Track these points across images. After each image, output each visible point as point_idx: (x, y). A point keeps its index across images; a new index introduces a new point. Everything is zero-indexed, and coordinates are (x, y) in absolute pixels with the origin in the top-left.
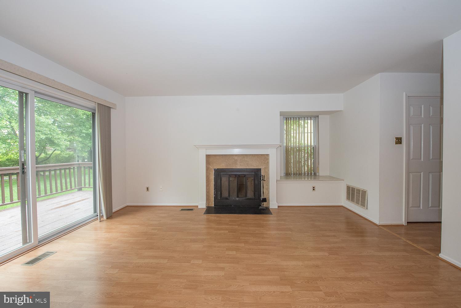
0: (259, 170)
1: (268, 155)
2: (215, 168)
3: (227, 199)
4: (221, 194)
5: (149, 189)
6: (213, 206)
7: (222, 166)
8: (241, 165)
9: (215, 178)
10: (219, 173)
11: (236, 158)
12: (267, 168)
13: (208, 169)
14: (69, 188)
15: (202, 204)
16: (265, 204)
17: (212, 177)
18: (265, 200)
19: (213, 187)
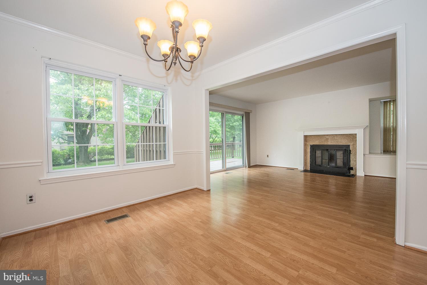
0: (349, 146)
1: (356, 134)
2: (311, 144)
3: (320, 166)
4: (315, 162)
5: (269, 156)
6: (309, 169)
7: (317, 143)
8: (331, 142)
9: (310, 151)
10: (314, 148)
11: (327, 137)
12: (355, 144)
13: (305, 145)
14: (217, 158)
15: (301, 168)
16: (352, 172)
17: (309, 150)
18: (352, 169)
19: (309, 157)
